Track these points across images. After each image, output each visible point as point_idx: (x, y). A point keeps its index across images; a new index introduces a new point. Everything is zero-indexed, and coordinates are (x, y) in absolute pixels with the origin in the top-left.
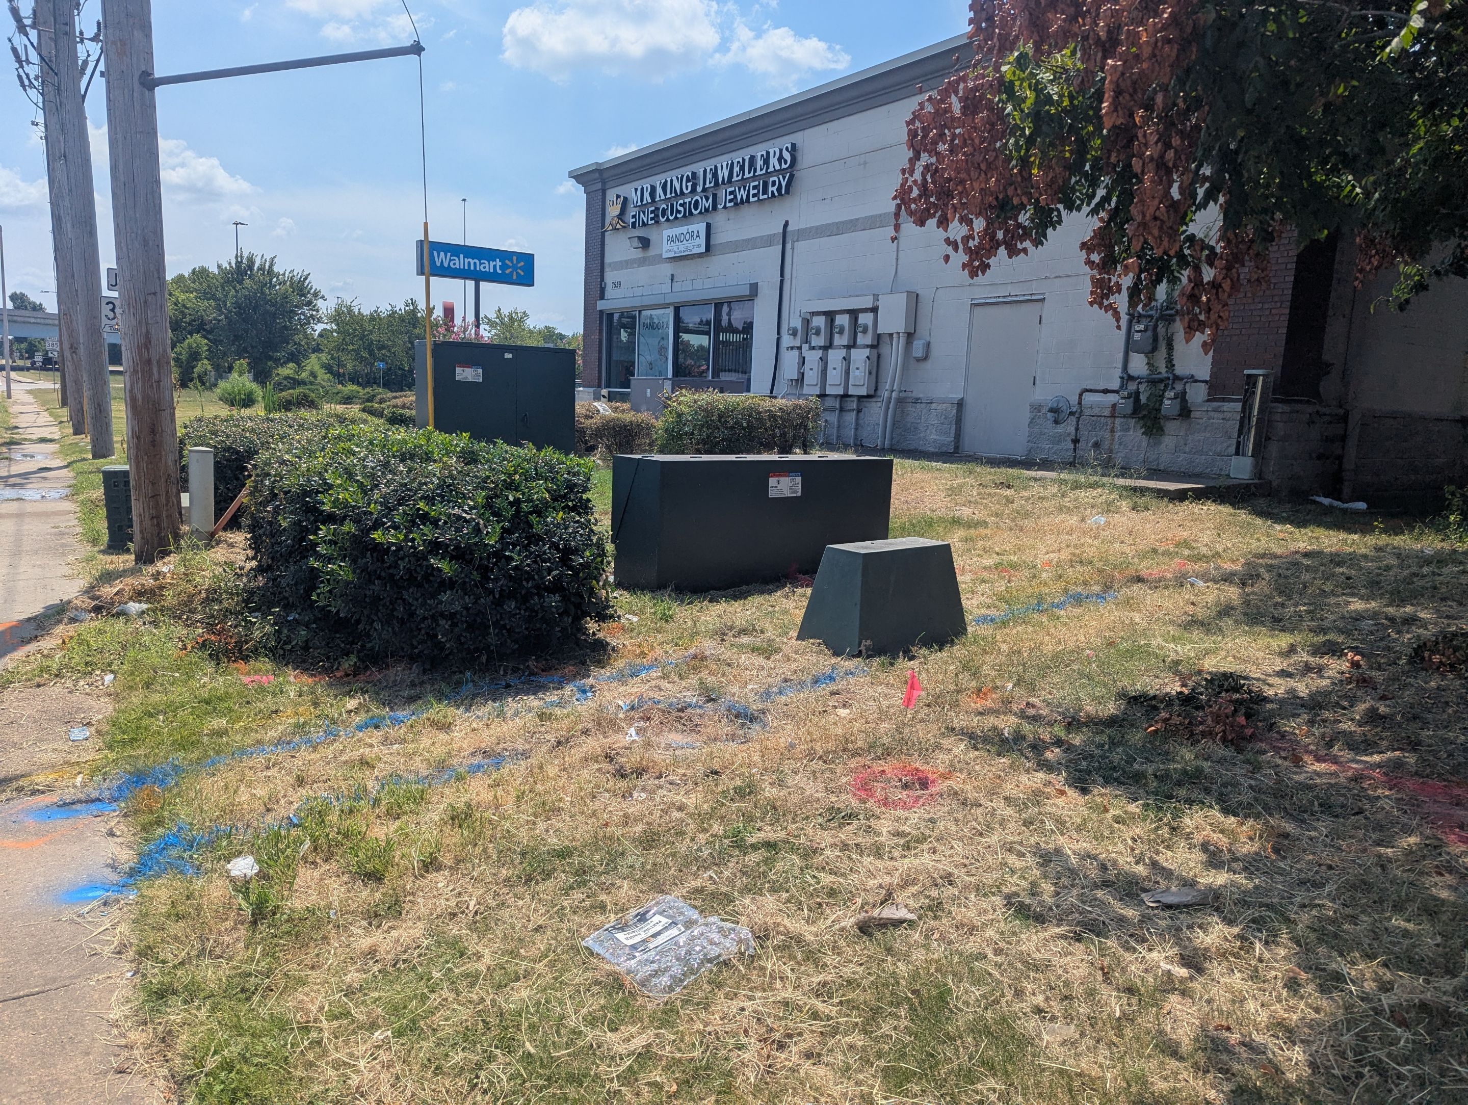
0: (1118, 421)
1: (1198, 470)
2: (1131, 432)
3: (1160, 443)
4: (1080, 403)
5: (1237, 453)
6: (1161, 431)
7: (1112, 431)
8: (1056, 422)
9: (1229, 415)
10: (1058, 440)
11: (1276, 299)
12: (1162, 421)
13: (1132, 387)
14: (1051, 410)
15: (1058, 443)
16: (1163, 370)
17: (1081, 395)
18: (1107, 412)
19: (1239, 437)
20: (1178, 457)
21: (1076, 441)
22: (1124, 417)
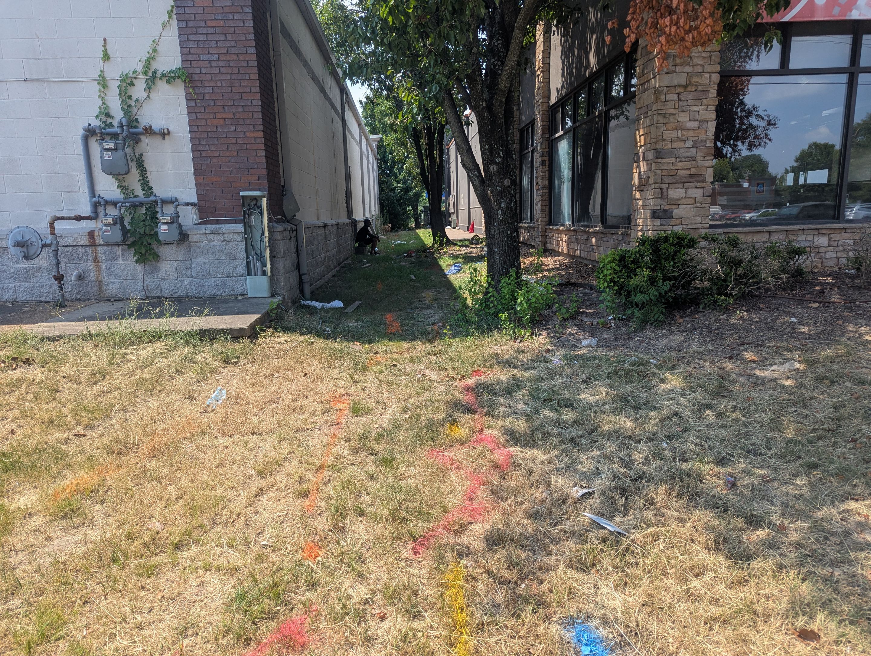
0: (100, 251)
1: (209, 293)
2: (120, 260)
3: (156, 269)
4: (53, 233)
5: (249, 274)
6: (156, 257)
7: (96, 261)
8: (27, 257)
9: (228, 237)
10: (26, 276)
11: (248, 122)
12: (155, 248)
13: (113, 212)
14: (20, 244)
15: (27, 279)
16: (140, 192)
17: (52, 225)
18: (85, 241)
19: (247, 257)
20: (182, 282)
21: (59, 278)
22: (108, 245)
